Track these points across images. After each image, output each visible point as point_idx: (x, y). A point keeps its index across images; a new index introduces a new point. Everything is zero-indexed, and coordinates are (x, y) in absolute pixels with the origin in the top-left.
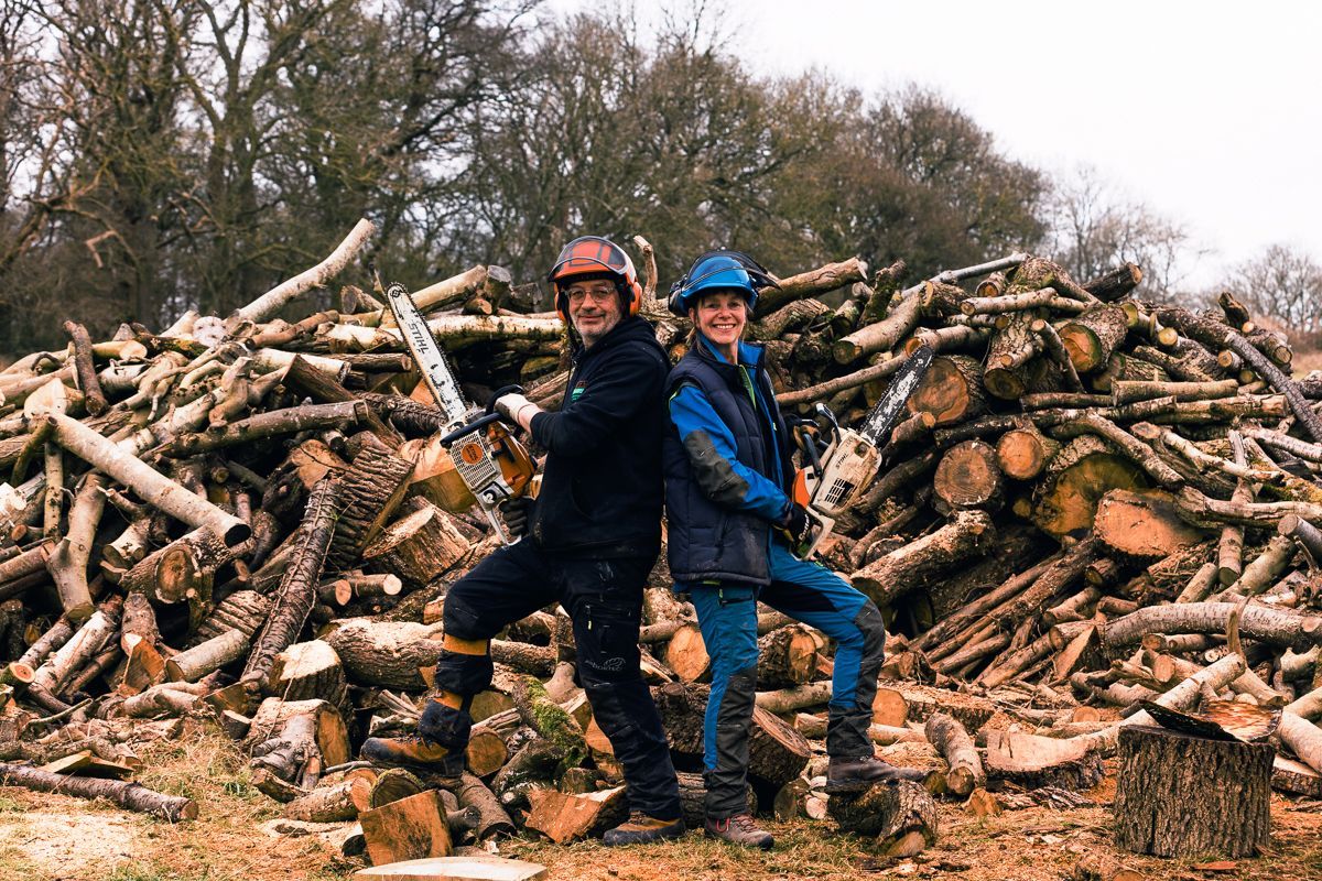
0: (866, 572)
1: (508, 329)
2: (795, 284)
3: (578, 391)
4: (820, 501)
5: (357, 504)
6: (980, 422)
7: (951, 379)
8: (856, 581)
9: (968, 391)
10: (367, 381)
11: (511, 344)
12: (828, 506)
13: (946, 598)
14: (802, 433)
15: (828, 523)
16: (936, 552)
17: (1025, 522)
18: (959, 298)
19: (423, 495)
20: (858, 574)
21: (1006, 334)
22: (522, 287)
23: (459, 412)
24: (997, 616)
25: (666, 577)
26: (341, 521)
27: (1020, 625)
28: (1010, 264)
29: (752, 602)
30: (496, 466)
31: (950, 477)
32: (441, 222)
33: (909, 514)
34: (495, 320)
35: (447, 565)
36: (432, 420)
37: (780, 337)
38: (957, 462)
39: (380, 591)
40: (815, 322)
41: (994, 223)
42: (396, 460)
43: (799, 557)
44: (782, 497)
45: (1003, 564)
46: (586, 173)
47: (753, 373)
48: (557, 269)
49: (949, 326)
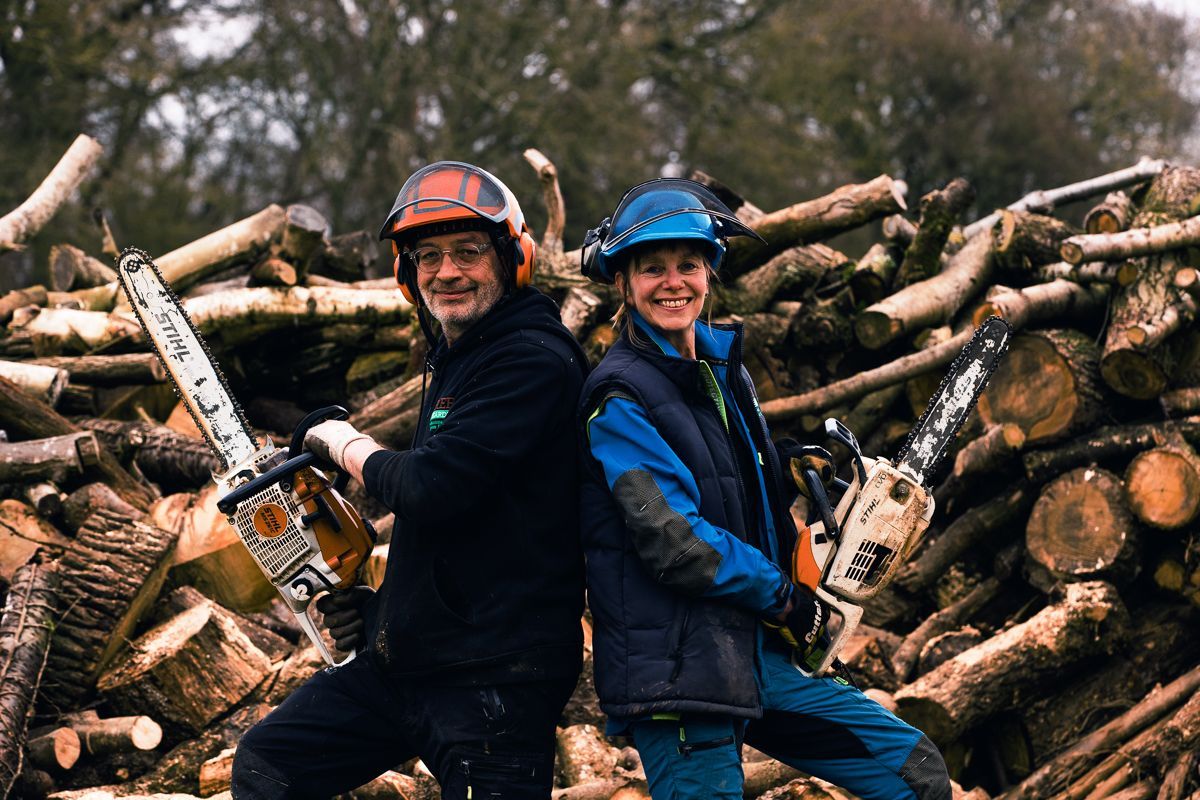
0: (920, 689)
1: (323, 308)
2: (789, 222)
3: (439, 414)
4: (838, 579)
5: (85, 603)
6: (1097, 437)
7: (1049, 369)
8: (905, 705)
9: (1076, 387)
10: (96, 399)
11: (329, 333)
12: (851, 586)
13: (1050, 727)
14: (804, 468)
15: (852, 613)
16: (1031, 655)
17: (1174, 597)
18: (1058, 237)
19: (192, 584)
20: (907, 691)
21: (1135, 293)
22: (345, 238)
23: (244, 452)
24: (1134, 753)
25: (592, 707)
26: (60, 632)
27: (1171, 766)
28: (1138, 179)
29: (733, 747)
30: (309, 539)
31: (1052, 529)
32: (209, 125)
33: (987, 591)
34: (302, 293)
35: (235, 698)
36: (205, 461)
37: (768, 307)
38: (1062, 503)
39: (126, 744)
40: (825, 281)
41: (1116, 103)
42: (147, 529)
43: (808, 670)
44: (776, 575)
45: (1141, 668)
46: (445, 40)
47: (723, 372)
48: (396, 218)
49: (1043, 281)
